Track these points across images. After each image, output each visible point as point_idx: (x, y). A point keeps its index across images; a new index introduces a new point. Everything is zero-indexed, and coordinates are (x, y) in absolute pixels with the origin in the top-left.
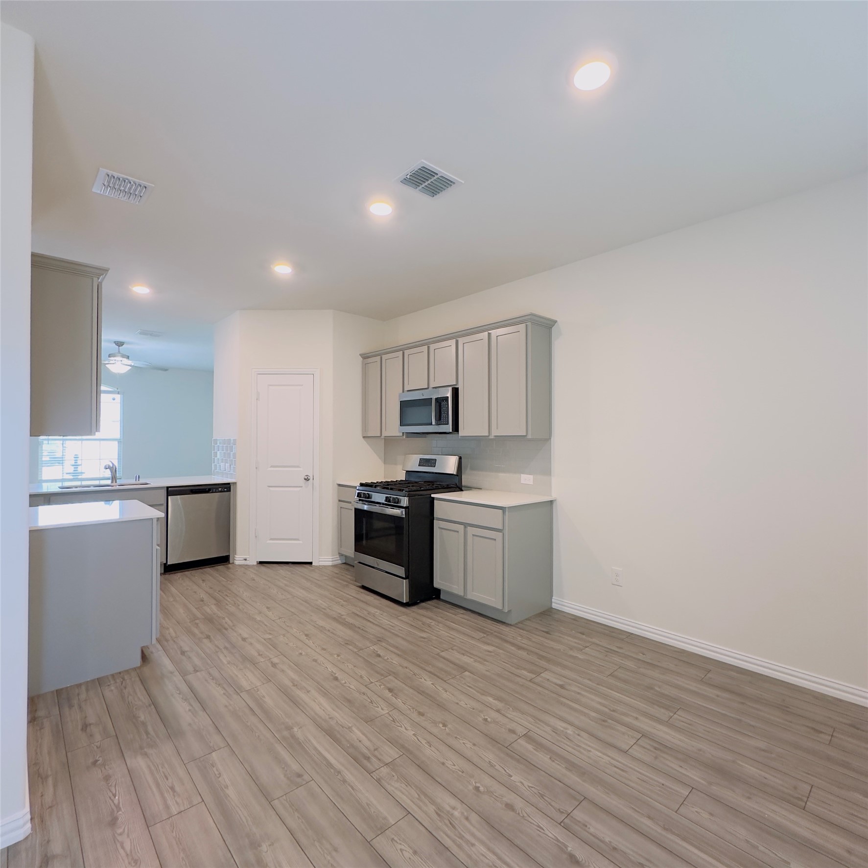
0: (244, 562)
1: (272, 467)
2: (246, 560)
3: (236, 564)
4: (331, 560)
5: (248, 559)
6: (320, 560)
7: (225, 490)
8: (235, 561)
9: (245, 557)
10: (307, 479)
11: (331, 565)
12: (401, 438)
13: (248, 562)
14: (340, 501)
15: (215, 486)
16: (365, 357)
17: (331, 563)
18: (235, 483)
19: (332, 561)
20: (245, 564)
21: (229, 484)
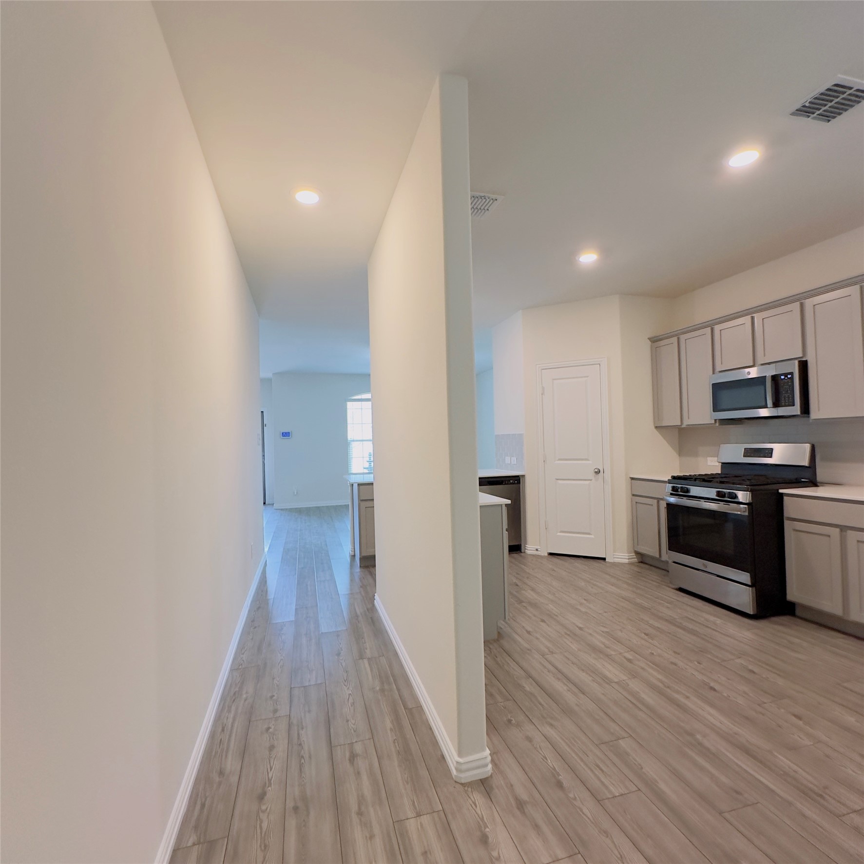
0: (535, 553)
1: (560, 460)
2: (537, 550)
3: (528, 553)
4: (627, 557)
5: (539, 550)
6: (615, 556)
7: (516, 482)
8: (526, 550)
9: (537, 547)
10: (598, 472)
11: (627, 562)
12: (714, 425)
13: (539, 552)
14: (633, 495)
15: (508, 479)
16: (654, 340)
17: (628, 560)
18: (523, 476)
19: (629, 559)
20: (537, 554)
21: (518, 476)
